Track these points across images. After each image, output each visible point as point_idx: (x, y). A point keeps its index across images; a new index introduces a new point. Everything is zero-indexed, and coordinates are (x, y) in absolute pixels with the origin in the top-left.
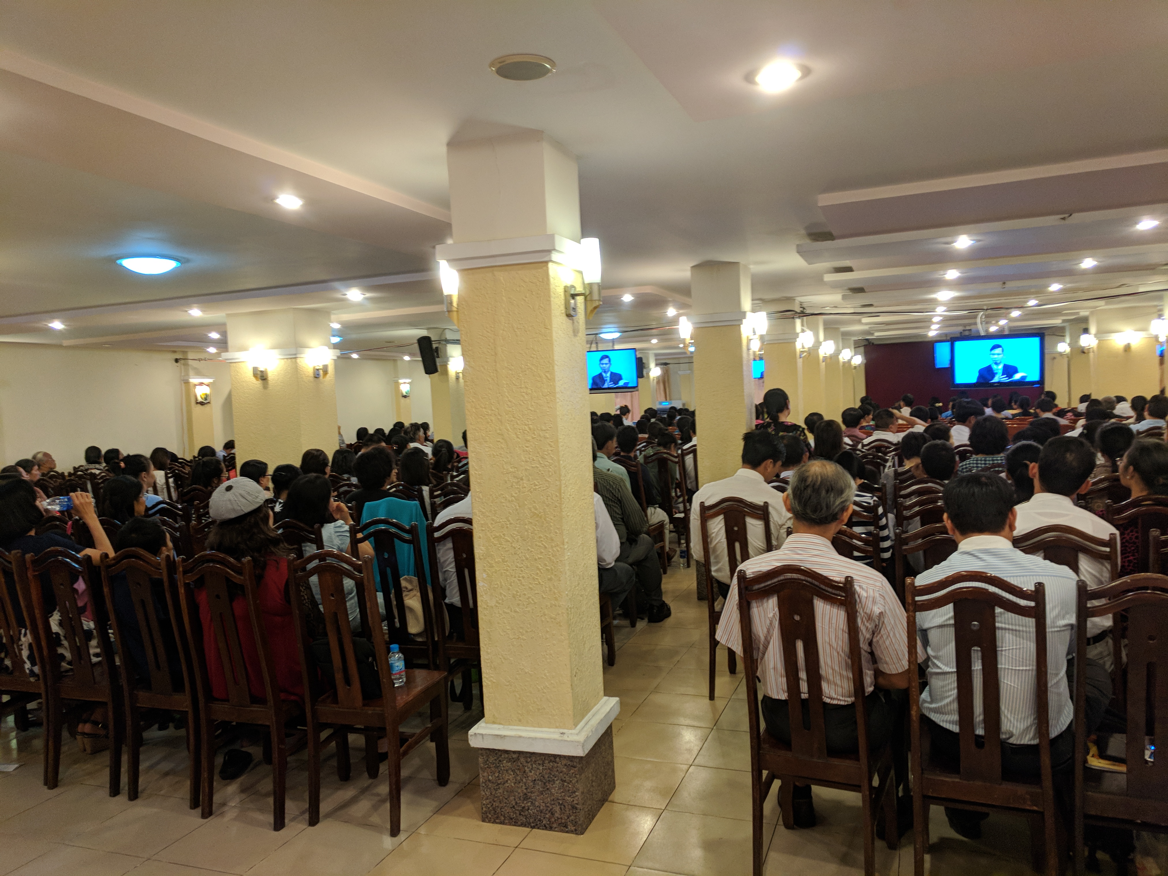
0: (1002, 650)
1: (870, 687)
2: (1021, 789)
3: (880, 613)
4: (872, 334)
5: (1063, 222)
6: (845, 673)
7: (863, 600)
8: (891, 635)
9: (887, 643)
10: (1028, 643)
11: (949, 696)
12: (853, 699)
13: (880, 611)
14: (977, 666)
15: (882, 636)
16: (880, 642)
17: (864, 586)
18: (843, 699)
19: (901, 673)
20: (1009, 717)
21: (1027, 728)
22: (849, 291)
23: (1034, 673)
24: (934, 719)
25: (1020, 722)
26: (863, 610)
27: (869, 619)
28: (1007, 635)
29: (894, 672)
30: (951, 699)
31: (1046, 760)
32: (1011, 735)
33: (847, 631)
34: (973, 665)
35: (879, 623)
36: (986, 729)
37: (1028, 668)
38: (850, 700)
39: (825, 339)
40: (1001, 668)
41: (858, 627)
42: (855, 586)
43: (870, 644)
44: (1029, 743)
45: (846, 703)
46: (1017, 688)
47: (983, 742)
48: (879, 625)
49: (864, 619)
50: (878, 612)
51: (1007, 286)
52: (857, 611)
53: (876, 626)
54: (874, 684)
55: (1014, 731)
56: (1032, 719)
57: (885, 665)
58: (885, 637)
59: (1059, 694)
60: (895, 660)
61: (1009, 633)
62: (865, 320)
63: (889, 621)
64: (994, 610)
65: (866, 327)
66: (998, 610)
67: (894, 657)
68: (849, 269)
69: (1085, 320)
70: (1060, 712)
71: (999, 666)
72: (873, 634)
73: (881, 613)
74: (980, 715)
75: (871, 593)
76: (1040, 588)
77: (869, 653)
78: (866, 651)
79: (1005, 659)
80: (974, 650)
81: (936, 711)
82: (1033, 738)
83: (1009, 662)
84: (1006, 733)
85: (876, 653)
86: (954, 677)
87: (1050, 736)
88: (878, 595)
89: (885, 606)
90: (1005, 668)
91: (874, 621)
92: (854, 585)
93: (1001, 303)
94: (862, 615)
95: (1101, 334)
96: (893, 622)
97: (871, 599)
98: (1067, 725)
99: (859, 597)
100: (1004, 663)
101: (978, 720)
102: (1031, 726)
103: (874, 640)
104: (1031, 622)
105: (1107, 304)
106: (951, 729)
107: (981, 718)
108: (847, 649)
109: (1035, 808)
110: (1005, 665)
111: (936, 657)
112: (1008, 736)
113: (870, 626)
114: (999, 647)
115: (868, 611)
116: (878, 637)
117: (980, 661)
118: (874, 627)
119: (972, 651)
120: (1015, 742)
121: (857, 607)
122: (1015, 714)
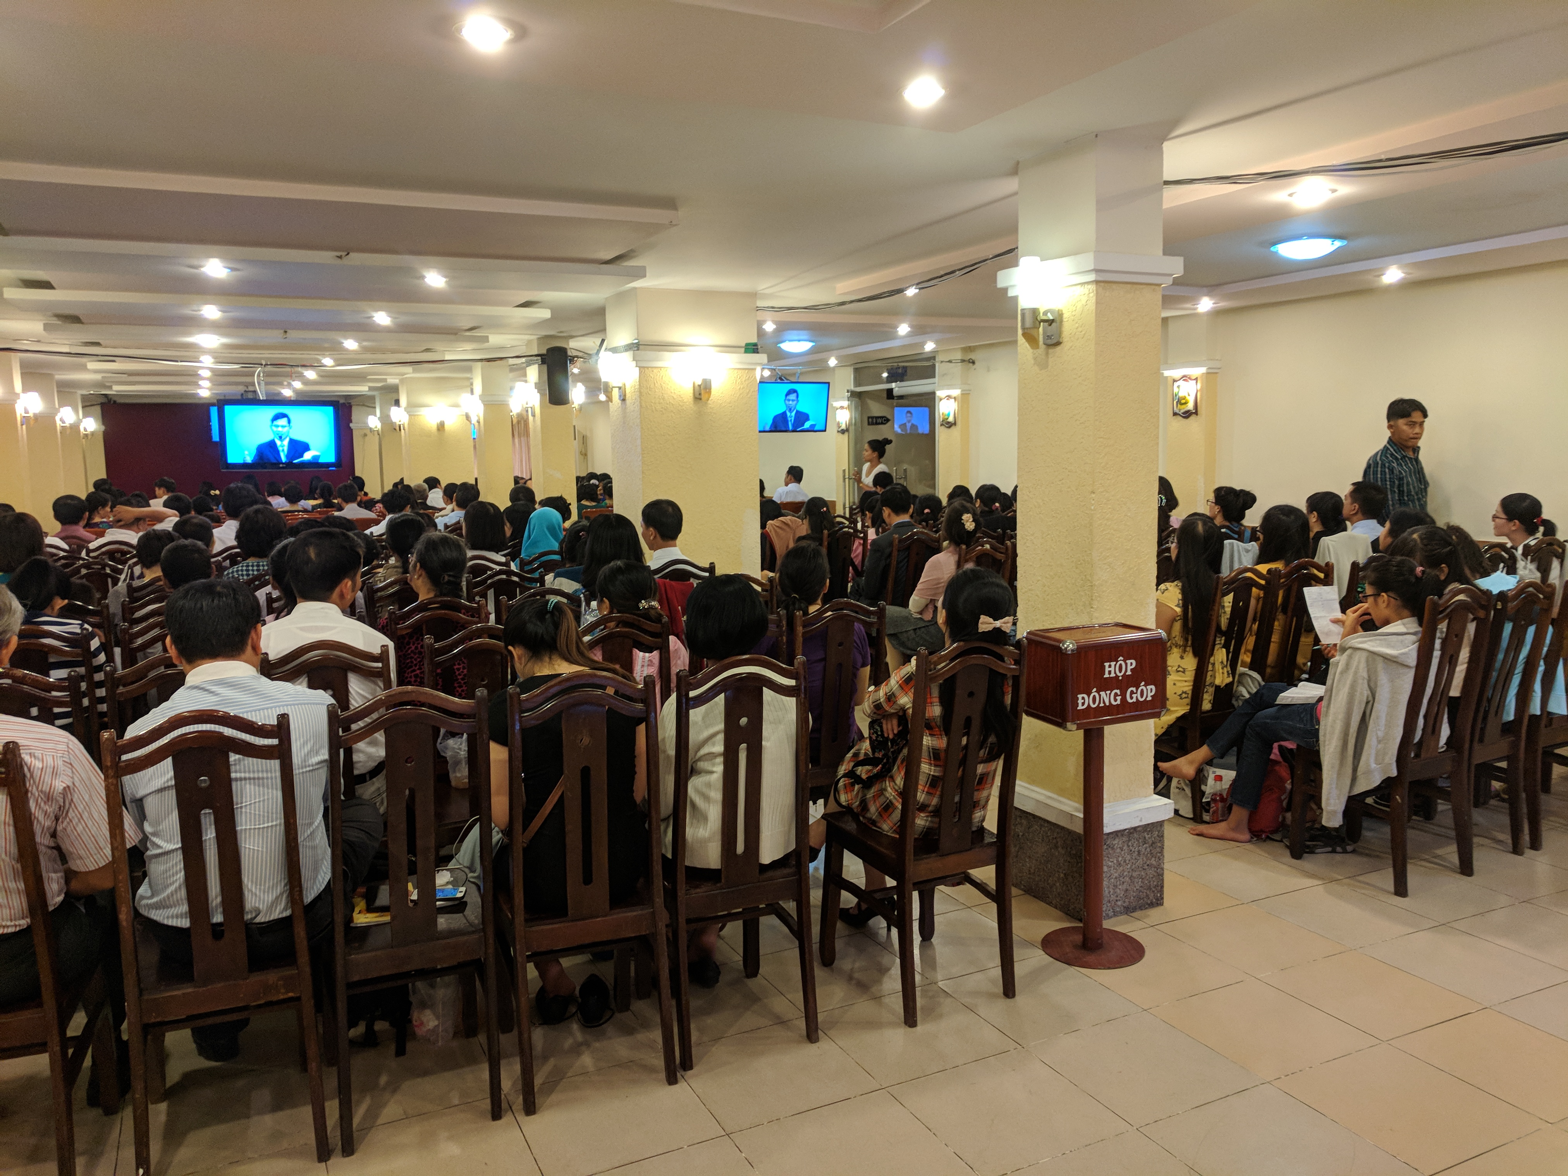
0: (241, 807)
1: (58, 895)
2: (272, 977)
3: (64, 788)
4: (110, 388)
5: (339, 261)
6: (12, 885)
7: (37, 774)
8: (85, 815)
9: (80, 828)
10: (275, 792)
11: (173, 883)
12: (29, 920)
13: (65, 785)
14: (210, 834)
15: (71, 821)
16: (69, 830)
17: (38, 753)
18: (12, 924)
19: (104, 867)
20: (254, 890)
21: (277, 898)
22: (55, 318)
23: (283, 827)
24: (155, 918)
25: (268, 892)
26: (37, 788)
27: (48, 799)
28: (248, 786)
29: (92, 868)
30: (177, 884)
31: (300, 932)
32: (258, 912)
33: (11, 822)
34: (204, 834)
35: (64, 802)
36: (225, 913)
37: (274, 823)
38: (24, 923)
39: (25, 390)
40: (241, 830)
41: (31, 814)
42: (23, 756)
43: (54, 835)
44: (280, 916)
45: (18, 929)
46: (262, 852)
47: (223, 930)
48: (64, 807)
49: (40, 800)
50: (62, 788)
51: (288, 335)
52: (27, 791)
53: (60, 808)
54: (64, 891)
55: (261, 907)
56: (283, 884)
57: (78, 862)
58: (75, 821)
59: (314, 848)
60: (93, 851)
61: (250, 784)
62: (92, 365)
63: (81, 798)
64: (228, 757)
65: (98, 377)
66: (233, 757)
67: (91, 846)
68: (46, 285)
69: (394, 389)
70: (316, 869)
71: (238, 828)
72: (57, 819)
73: (67, 789)
74: (216, 897)
75: (50, 761)
76: (283, 720)
77: (53, 848)
78: (49, 847)
79: (246, 816)
80: (205, 814)
81: (158, 906)
82: (285, 909)
83: (250, 821)
84: (251, 912)
85: (63, 847)
86: (179, 856)
87: (305, 901)
88: (60, 763)
89: (72, 778)
90: (246, 829)
91: (57, 801)
92: (20, 754)
93: (286, 358)
94: (37, 794)
95: (412, 407)
96: (87, 797)
97: (49, 771)
98: (325, 883)
99: (29, 770)
100: (244, 823)
101: (214, 904)
102: (282, 894)
103: (59, 828)
104: (275, 765)
105: (414, 371)
106: (179, 925)
107: (219, 899)
108: (14, 850)
109: (291, 995)
110: (246, 825)
111: (155, 834)
112: (254, 915)
113: (50, 809)
114: (237, 804)
115: (46, 788)
116: (65, 823)
117: (213, 827)
118: (57, 809)
119: (202, 817)
120: (263, 921)
121: (28, 785)
122: (260, 885)
